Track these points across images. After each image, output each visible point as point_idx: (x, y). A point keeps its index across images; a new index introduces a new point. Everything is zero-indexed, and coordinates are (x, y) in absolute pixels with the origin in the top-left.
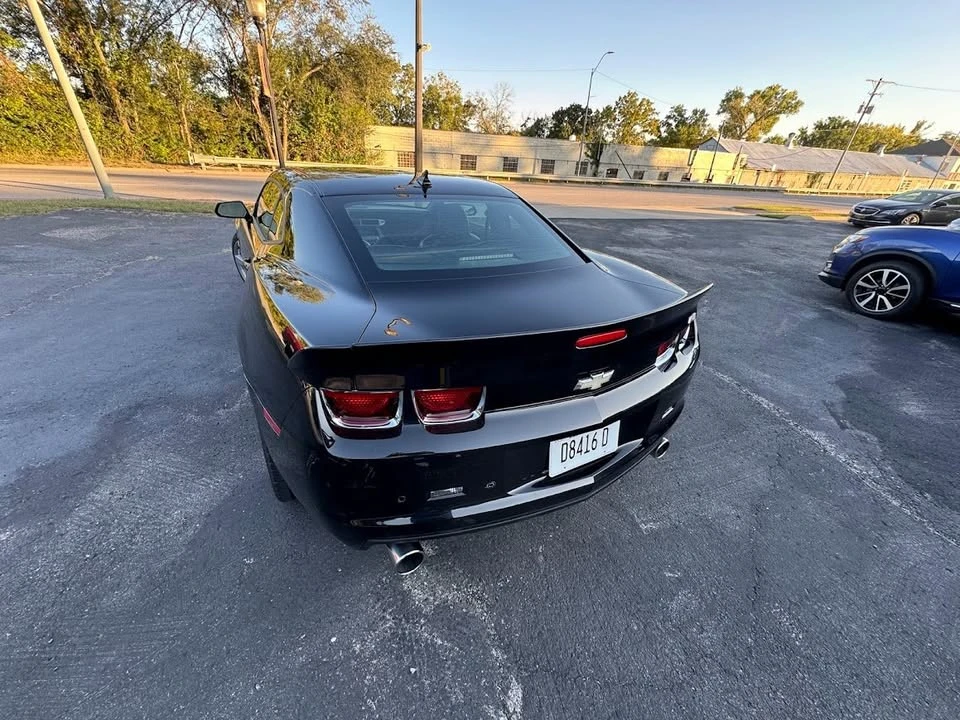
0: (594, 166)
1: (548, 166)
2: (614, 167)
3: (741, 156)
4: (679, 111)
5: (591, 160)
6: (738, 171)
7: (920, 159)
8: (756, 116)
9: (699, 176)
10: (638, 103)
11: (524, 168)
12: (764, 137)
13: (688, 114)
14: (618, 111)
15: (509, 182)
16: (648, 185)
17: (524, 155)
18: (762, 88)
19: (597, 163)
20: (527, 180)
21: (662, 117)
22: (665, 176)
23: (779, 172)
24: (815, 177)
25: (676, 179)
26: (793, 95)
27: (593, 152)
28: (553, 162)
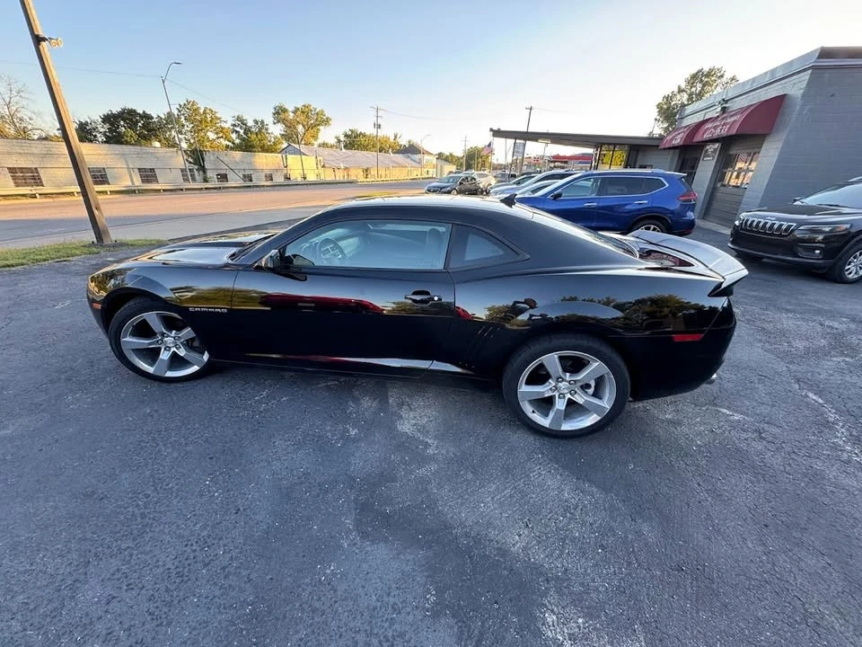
0: (201, 172)
1: (148, 175)
2: (222, 172)
3: (319, 158)
4: (242, 121)
5: (196, 167)
6: (321, 170)
7: (409, 157)
8: (304, 126)
9: (296, 176)
10: (202, 111)
11: (117, 178)
12: (316, 143)
13: (251, 123)
14: (183, 118)
15: (109, 197)
16: (263, 186)
17: (109, 164)
18: (299, 106)
19: (203, 169)
20: (134, 192)
21: (227, 125)
22: (270, 178)
23: (346, 168)
24: (366, 171)
25: (279, 179)
26: (322, 113)
27: (195, 159)
28: (152, 170)
